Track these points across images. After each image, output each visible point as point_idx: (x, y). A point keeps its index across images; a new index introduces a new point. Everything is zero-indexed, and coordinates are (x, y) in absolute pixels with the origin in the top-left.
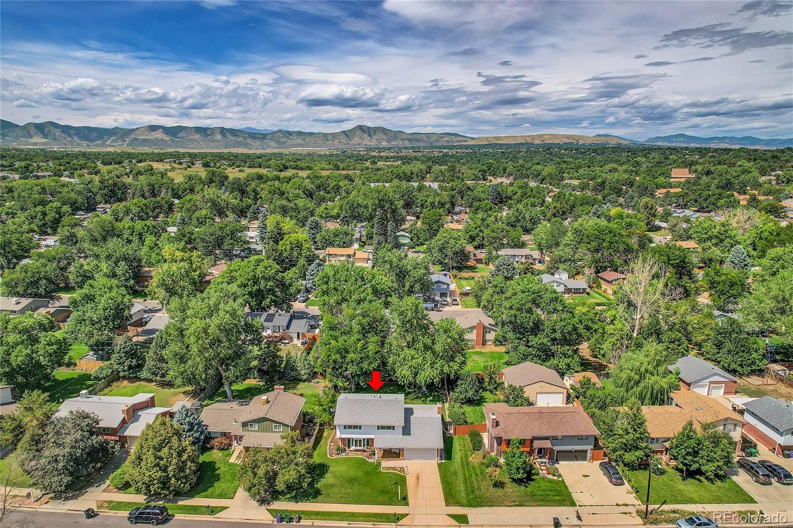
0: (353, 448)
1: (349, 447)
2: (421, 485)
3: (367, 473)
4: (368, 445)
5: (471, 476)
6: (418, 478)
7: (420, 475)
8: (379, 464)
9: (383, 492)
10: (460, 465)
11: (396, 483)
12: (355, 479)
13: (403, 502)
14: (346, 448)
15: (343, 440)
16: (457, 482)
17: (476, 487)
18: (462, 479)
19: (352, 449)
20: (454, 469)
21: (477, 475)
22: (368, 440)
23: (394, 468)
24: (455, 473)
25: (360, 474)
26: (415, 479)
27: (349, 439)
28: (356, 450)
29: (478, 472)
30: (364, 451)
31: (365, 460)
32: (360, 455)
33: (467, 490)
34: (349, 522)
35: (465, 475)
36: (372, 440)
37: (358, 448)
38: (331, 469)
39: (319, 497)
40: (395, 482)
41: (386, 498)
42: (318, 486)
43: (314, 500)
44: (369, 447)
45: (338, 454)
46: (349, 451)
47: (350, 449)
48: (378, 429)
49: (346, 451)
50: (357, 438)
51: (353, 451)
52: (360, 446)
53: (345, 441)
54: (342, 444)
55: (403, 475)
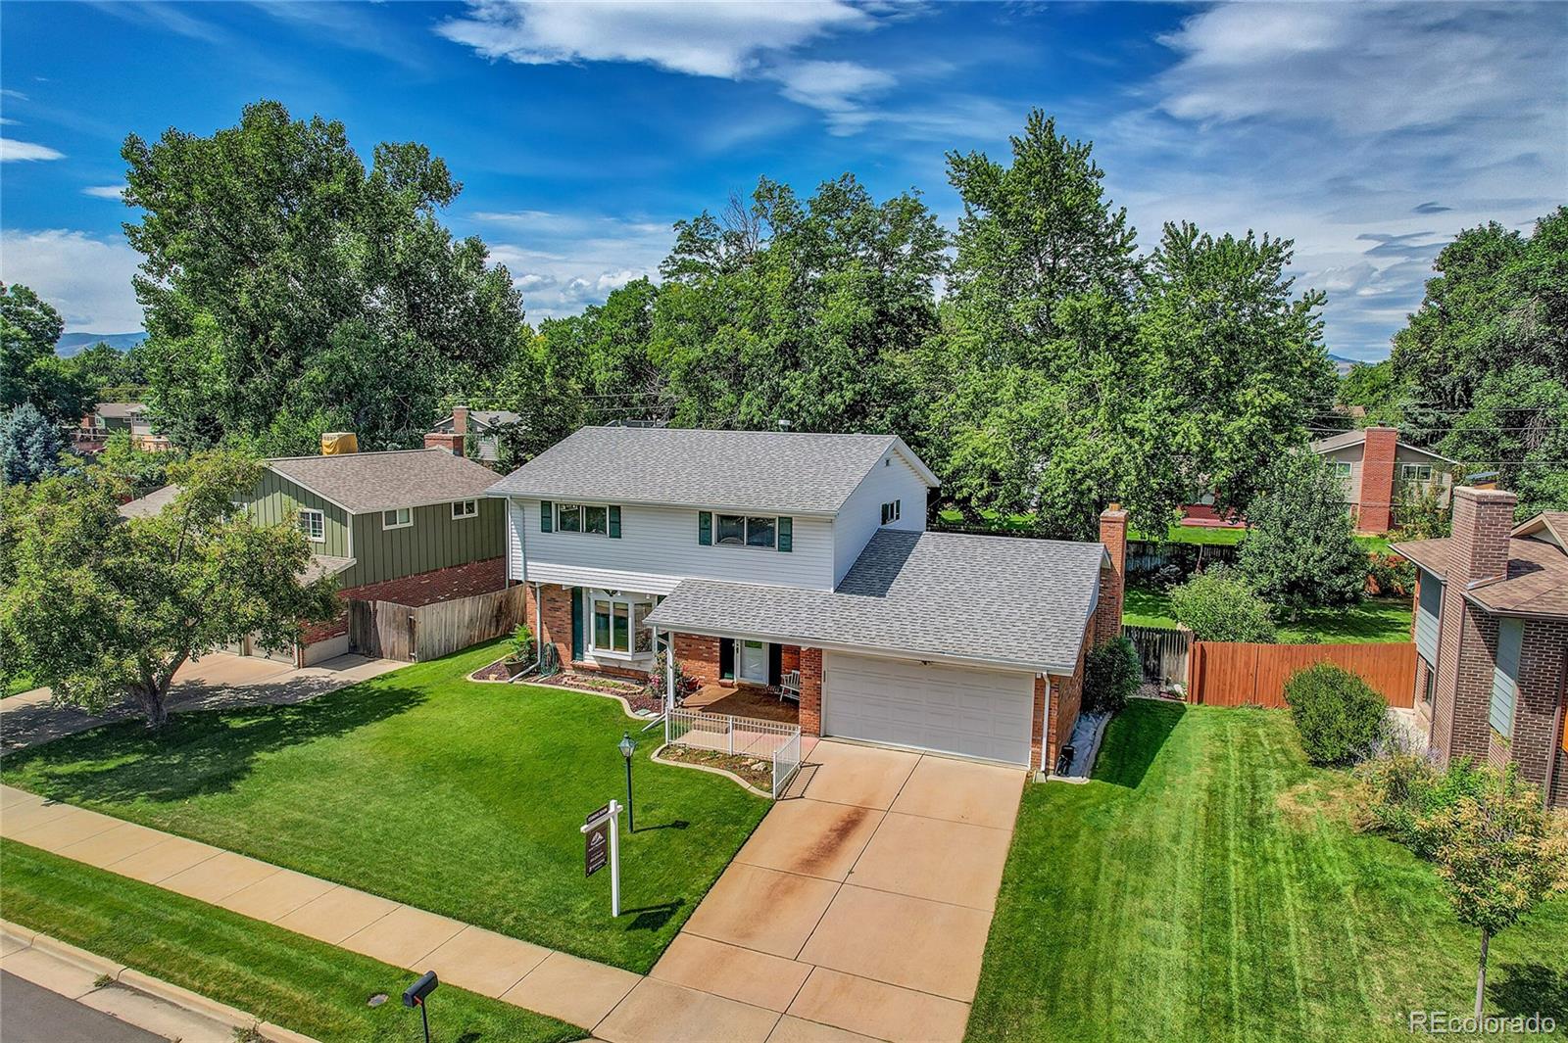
0: (591, 656)
1: (577, 649)
2: (838, 868)
3: (562, 754)
5: (1271, 889)
6: (847, 827)
7: (872, 818)
8: (665, 734)
10: (1195, 820)
11: (683, 825)
13: (616, 942)
14: (564, 651)
15: (547, 594)
16: (1130, 906)
17: (1305, 971)
18: (1185, 896)
19: (588, 660)
20: (1137, 828)
21: (1323, 893)
23: (734, 762)
24: (1142, 856)
25: (522, 750)
26: (818, 829)
27: (576, 593)
28: (606, 671)
29: (1340, 875)
31: (608, 708)
32: (609, 691)
33: (1207, 979)
34: (113, 968)
35: (1215, 879)
37: (611, 653)
40: (676, 819)
42: (270, 757)
45: (512, 671)
46: (575, 668)
47: (578, 663)
48: (705, 541)
49: (561, 670)
50: (607, 591)
51: (592, 671)
52: (621, 644)
53: (557, 609)
54: (545, 627)
55: (760, 799)
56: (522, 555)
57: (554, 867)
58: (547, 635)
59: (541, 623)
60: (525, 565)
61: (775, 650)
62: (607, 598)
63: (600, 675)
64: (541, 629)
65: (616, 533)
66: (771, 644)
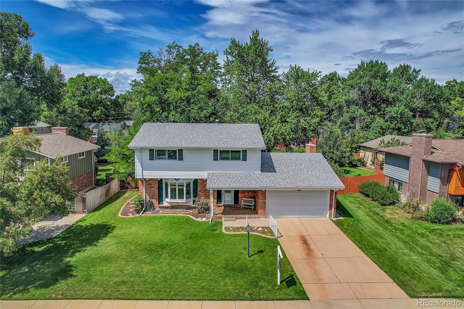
0: (167, 201)
1: (160, 200)
2: (318, 254)
3: (193, 237)
4: (195, 196)
5: (412, 237)
6: (305, 242)
7: (308, 238)
8: (218, 224)
9: (233, 270)
11: (262, 251)
12: (163, 247)
14: (155, 202)
15: (148, 182)
16: (392, 248)
17: (444, 255)
19: (165, 204)
21: (424, 235)
22: (196, 182)
23: (250, 229)
24: (378, 235)
25: (176, 237)
26: (299, 244)
27: (160, 181)
28: (173, 207)
29: (422, 230)
30: (189, 208)
31: (188, 219)
32: (181, 214)
35: (398, 237)
36: (204, 181)
37: (177, 201)
38: (115, 232)
39: (62, 285)
40: (257, 250)
41: (241, 282)
42: (74, 259)
43: (43, 291)
44: (197, 199)
45: (138, 212)
46: (160, 207)
47: (161, 205)
48: (215, 159)
49: (154, 209)
50: (175, 179)
51: (167, 208)
52: (181, 197)
53: (152, 187)
54: (147, 194)
55: (273, 239)
56: (141, 169)
57: (241, 275)
58: (148, 197)
59: (145, 193)
60: (142, 172)
61: (236, 192)
62: (175, 181)
63: (170, 209)
64: (146, 195)
65: (181, 159)
66: (235, 190)
